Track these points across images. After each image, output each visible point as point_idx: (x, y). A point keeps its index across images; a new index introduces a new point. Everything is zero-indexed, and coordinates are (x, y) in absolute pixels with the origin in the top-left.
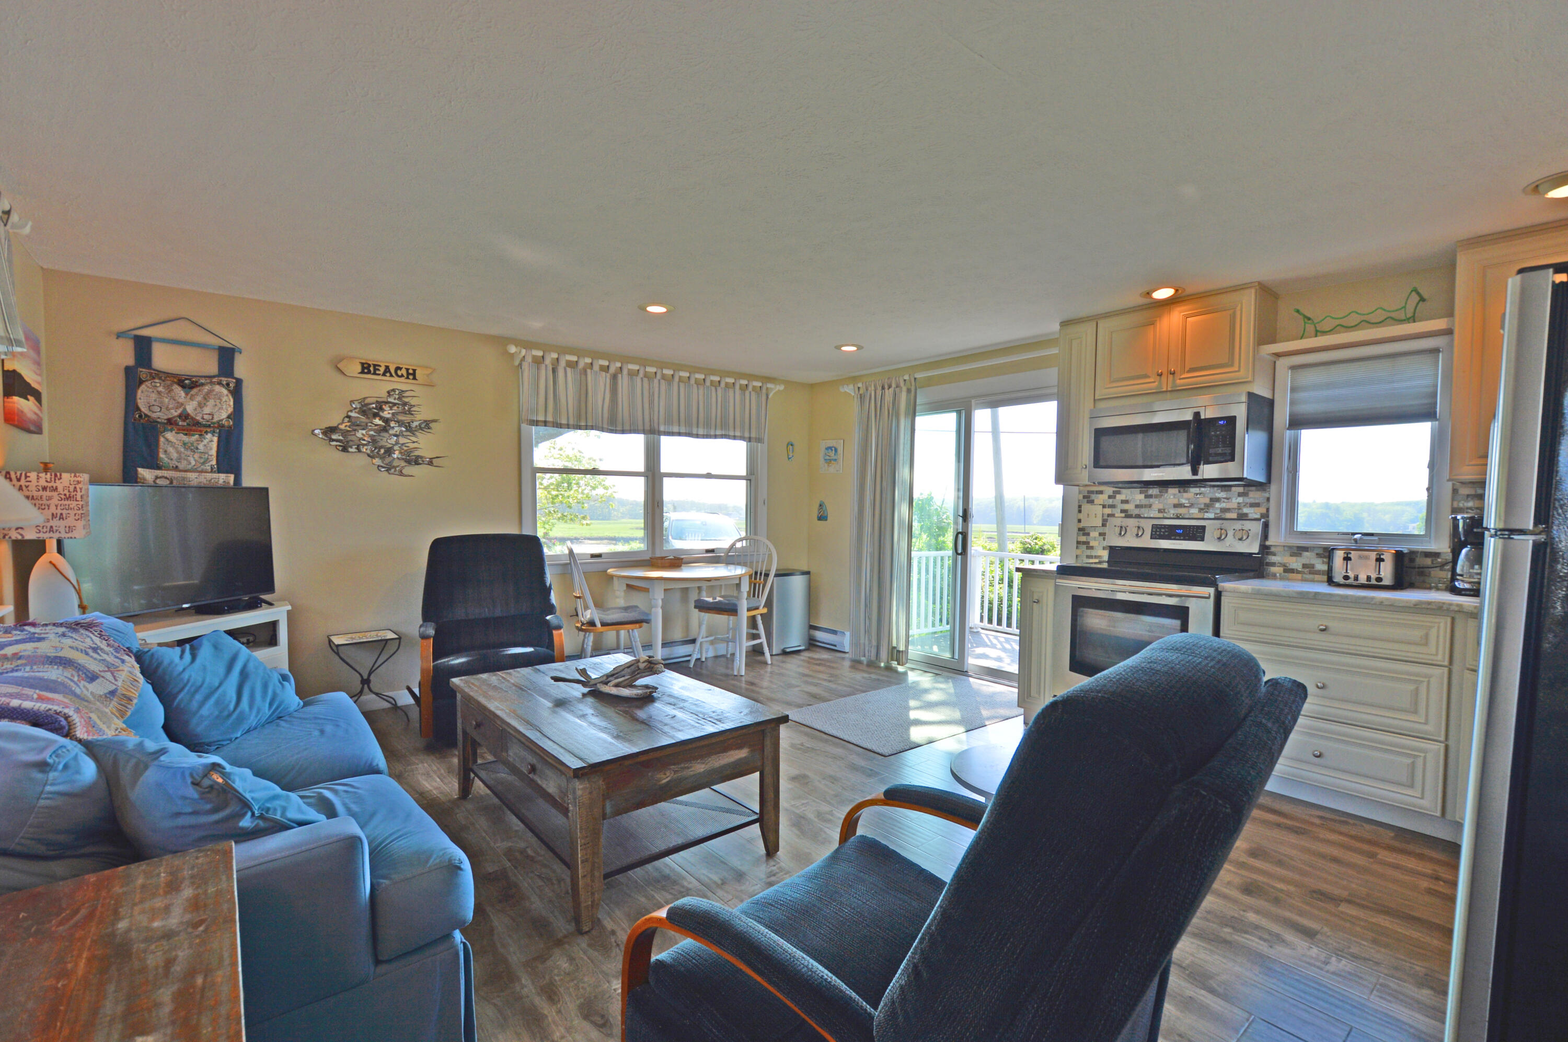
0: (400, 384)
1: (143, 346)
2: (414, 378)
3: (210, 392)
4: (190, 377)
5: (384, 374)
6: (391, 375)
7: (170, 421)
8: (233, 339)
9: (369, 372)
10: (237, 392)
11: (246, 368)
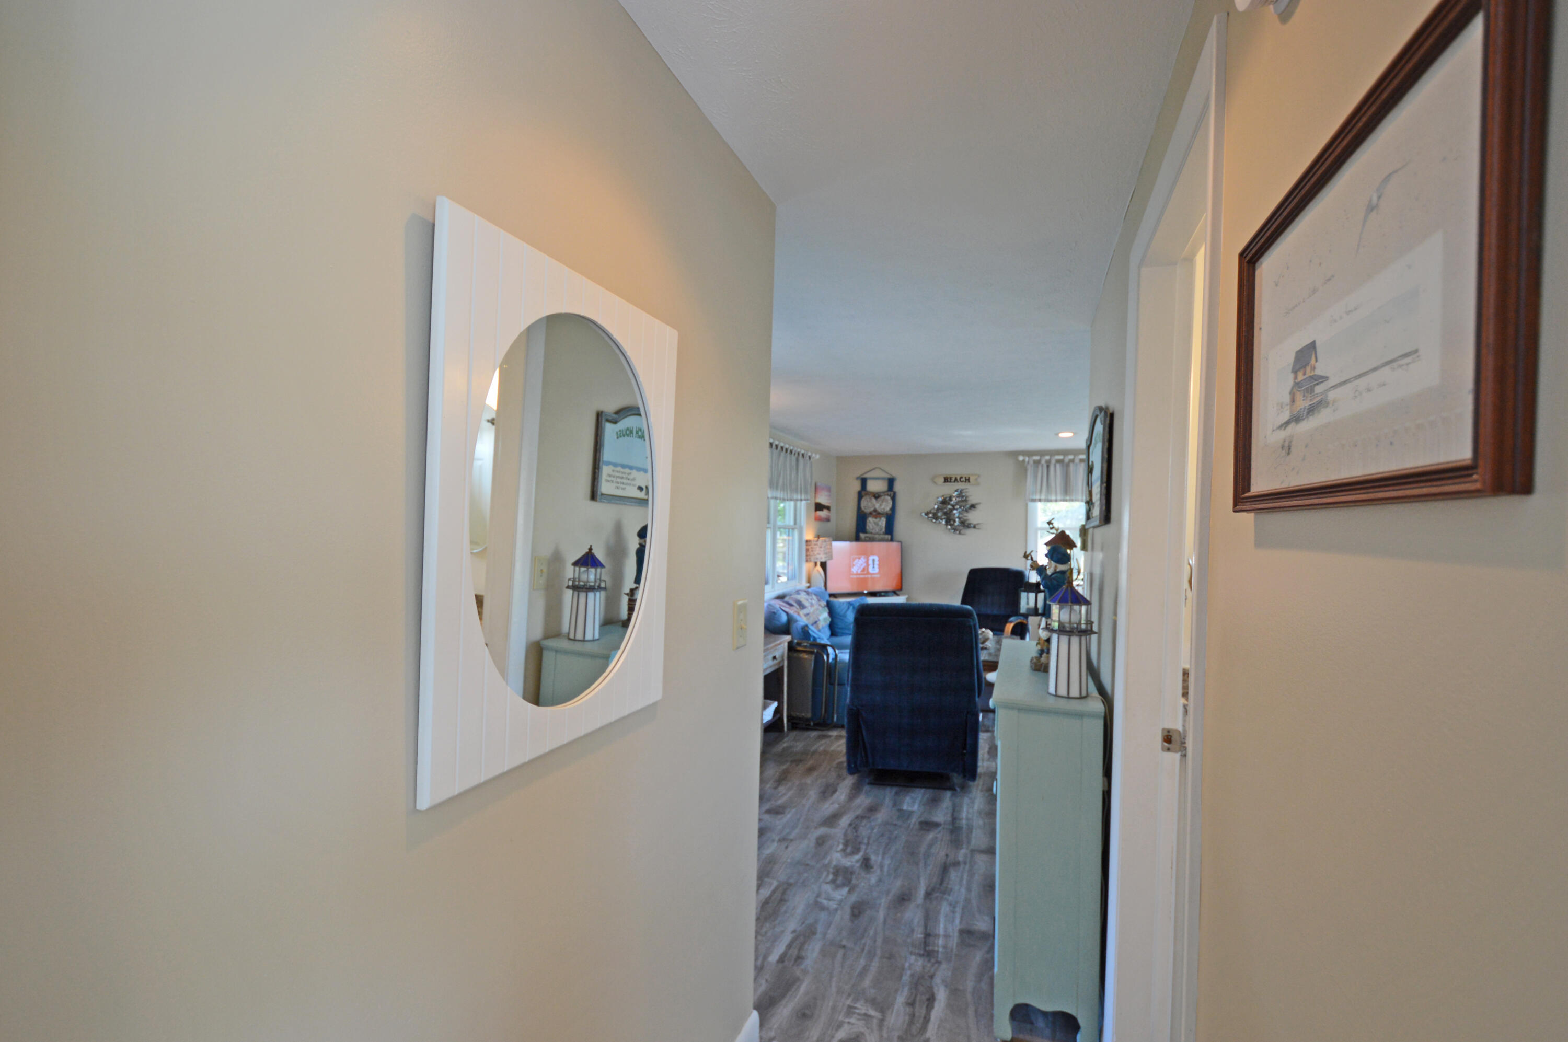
0: (960, 486)
1: (864, 481)
2: (969, 482)
3: (884, 499)
4: (877, 493)
5: (955, 482)
6: (958, 482)
7: (871, 513)
8: (894, 473)
9: (948, 482)
10: (894, 499)
11: (897, 487)
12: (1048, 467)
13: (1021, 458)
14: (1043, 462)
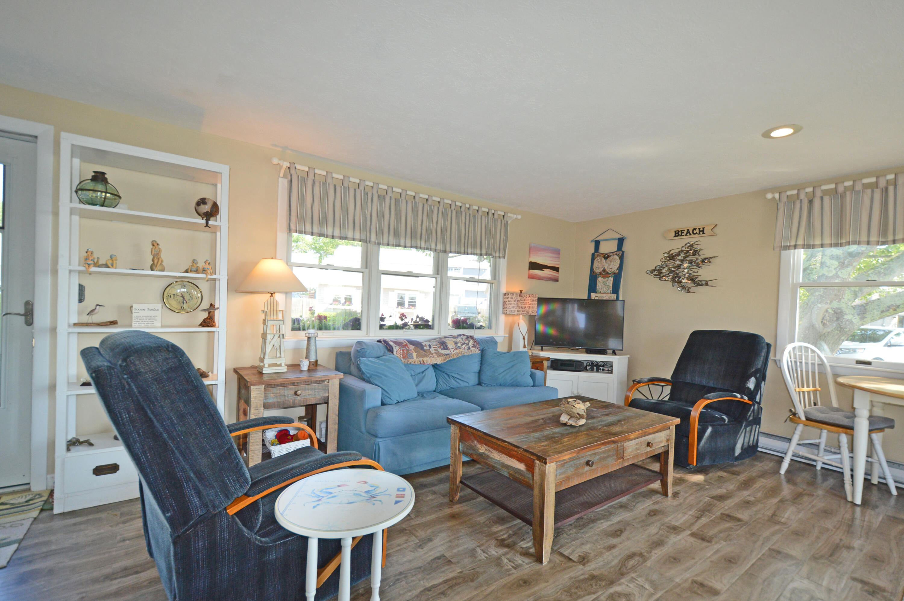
0: (692, 239)
1: (597, 244)
2: (703, 233)
3: (613, 258)
4: (607, 254)
5: (686, 235)
6: (690, 234)
7: (600, 273)
8: (624, 234)
9: (678, 235)
10: (622, 258)
11: (626, 247)
12: (811, 202)
13: (769, 196)
14: (802, 196)
